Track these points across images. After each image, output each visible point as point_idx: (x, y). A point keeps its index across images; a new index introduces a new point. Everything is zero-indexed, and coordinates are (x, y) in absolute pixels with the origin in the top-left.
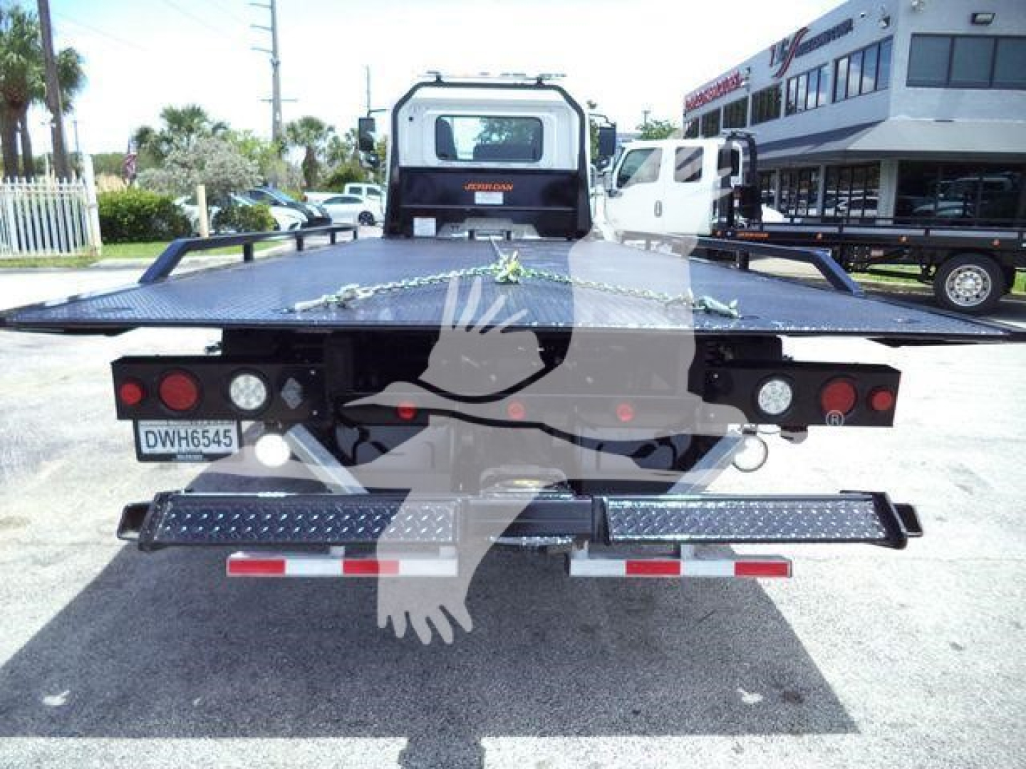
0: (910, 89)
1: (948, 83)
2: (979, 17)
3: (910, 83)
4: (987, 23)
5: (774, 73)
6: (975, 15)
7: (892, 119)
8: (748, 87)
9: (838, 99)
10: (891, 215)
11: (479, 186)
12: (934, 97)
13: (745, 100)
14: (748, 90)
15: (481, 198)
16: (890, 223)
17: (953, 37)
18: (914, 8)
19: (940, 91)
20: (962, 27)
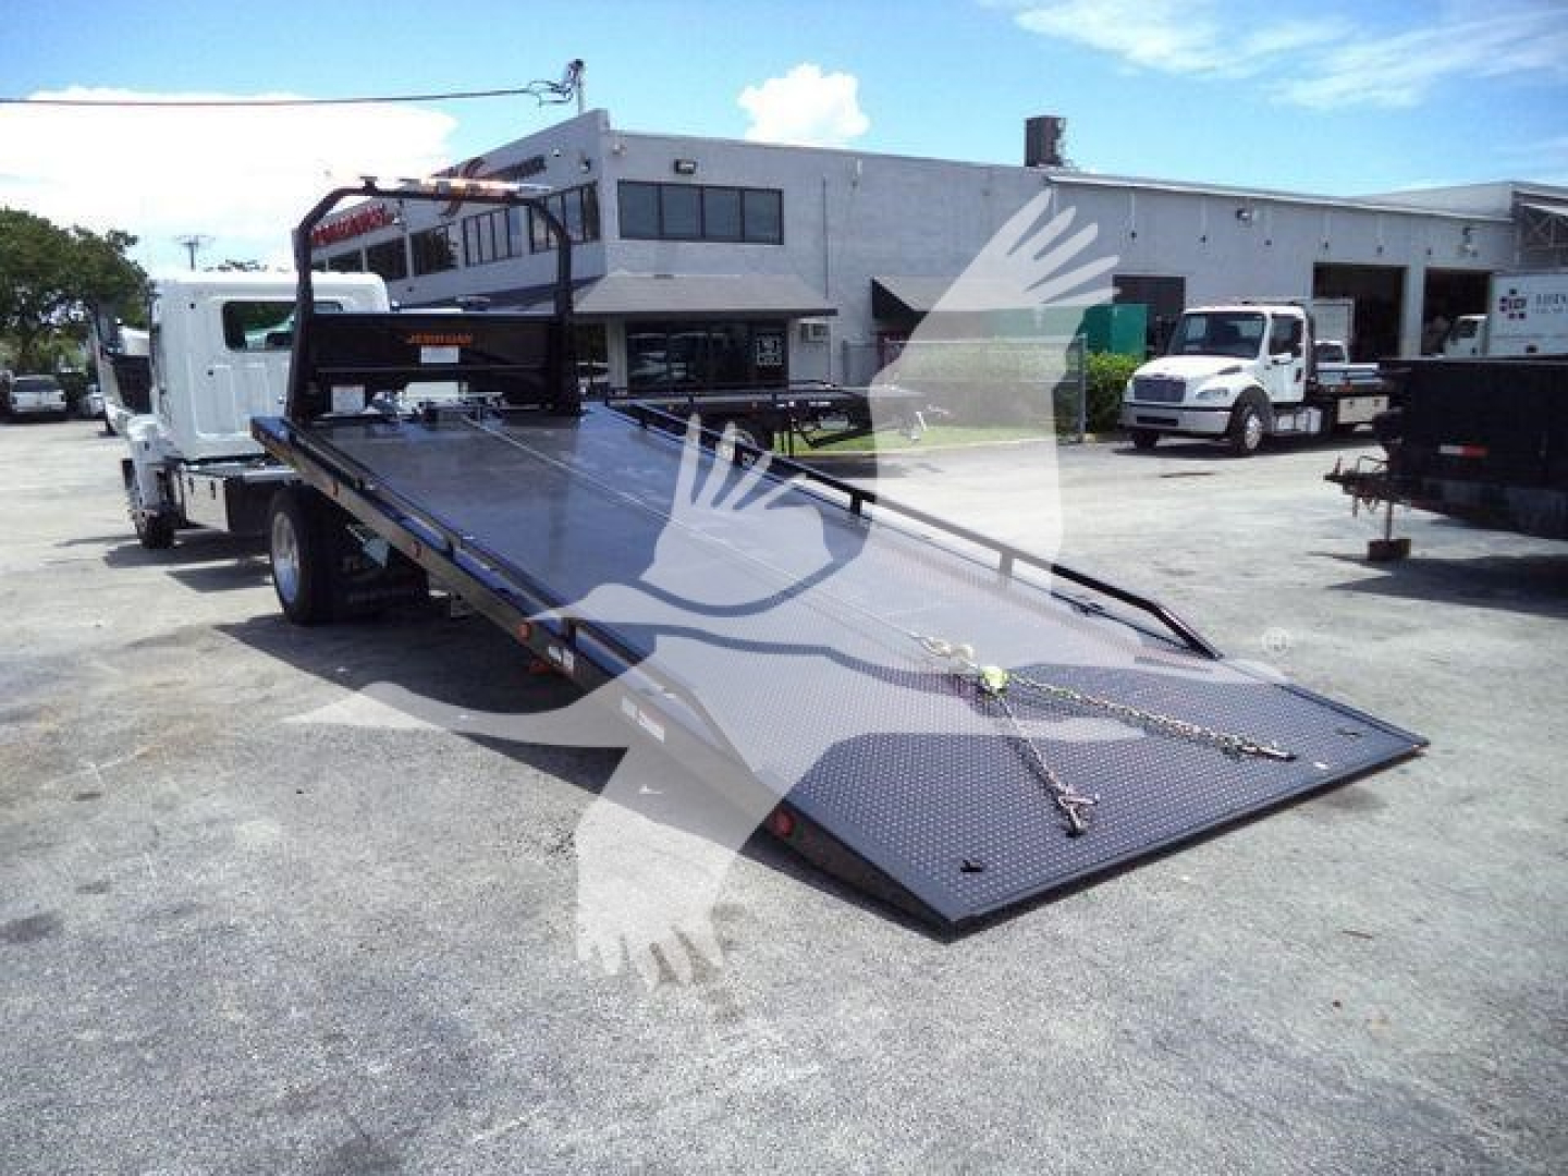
0: (624, 241)
1: (662, 236)
2: (683, 166)
3: (623, 235)
4: (690, 172)
5: (440, 211)
6: (677, 164)
7: (611, 275)
8: (402, 225)
9: (537, 247)
10: (625, 385)
11: (427, 338)
12: (650, 249)
13: (400, 243)
14: (404, 230)
15: (428, 355)
16: (625, 393)
17: (659, 185)
18: (616, 153)
19: (654, 245)
20: (668, 176)
